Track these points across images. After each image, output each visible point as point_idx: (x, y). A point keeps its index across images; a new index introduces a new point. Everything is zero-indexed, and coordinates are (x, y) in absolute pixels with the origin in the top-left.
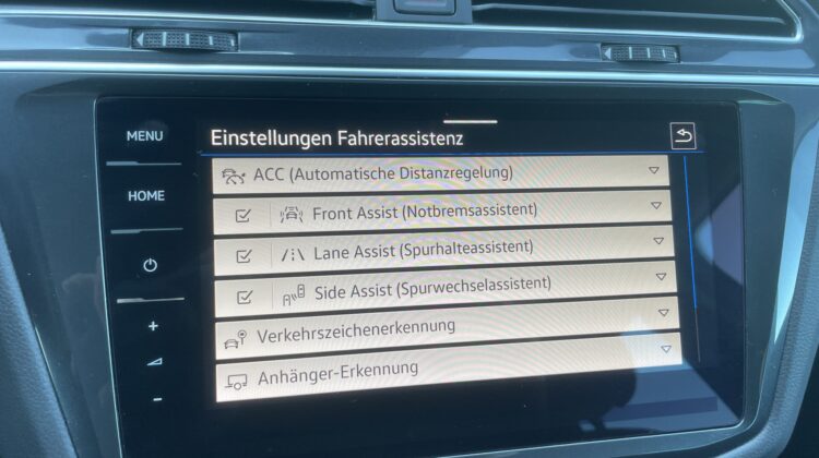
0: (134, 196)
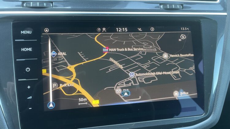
0: (23, 50)
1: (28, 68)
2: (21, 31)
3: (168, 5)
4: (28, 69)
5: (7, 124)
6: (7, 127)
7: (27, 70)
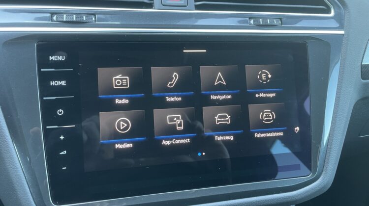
0: (53, 83)
1: (60, 110)
3: (261, 20)
5: (30, 191)
7: (59, 112)
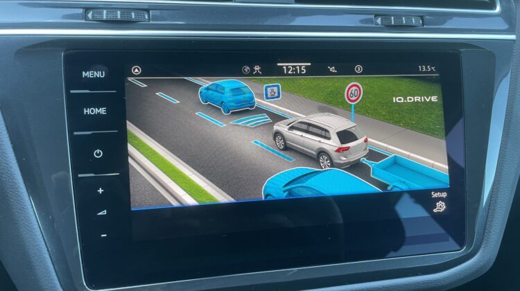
0: (88, 111)
1: (98, 151)
2: (84, 73)
3: (392, 18)
4: (98, 153)
6: (54, 274)
7: (96, 154)
